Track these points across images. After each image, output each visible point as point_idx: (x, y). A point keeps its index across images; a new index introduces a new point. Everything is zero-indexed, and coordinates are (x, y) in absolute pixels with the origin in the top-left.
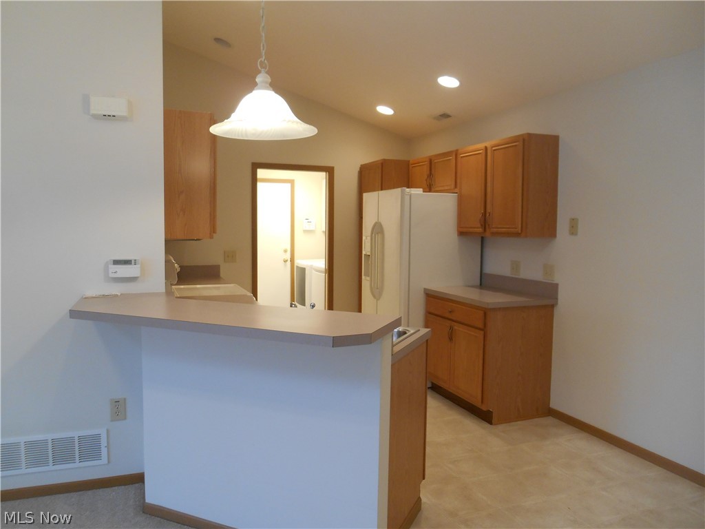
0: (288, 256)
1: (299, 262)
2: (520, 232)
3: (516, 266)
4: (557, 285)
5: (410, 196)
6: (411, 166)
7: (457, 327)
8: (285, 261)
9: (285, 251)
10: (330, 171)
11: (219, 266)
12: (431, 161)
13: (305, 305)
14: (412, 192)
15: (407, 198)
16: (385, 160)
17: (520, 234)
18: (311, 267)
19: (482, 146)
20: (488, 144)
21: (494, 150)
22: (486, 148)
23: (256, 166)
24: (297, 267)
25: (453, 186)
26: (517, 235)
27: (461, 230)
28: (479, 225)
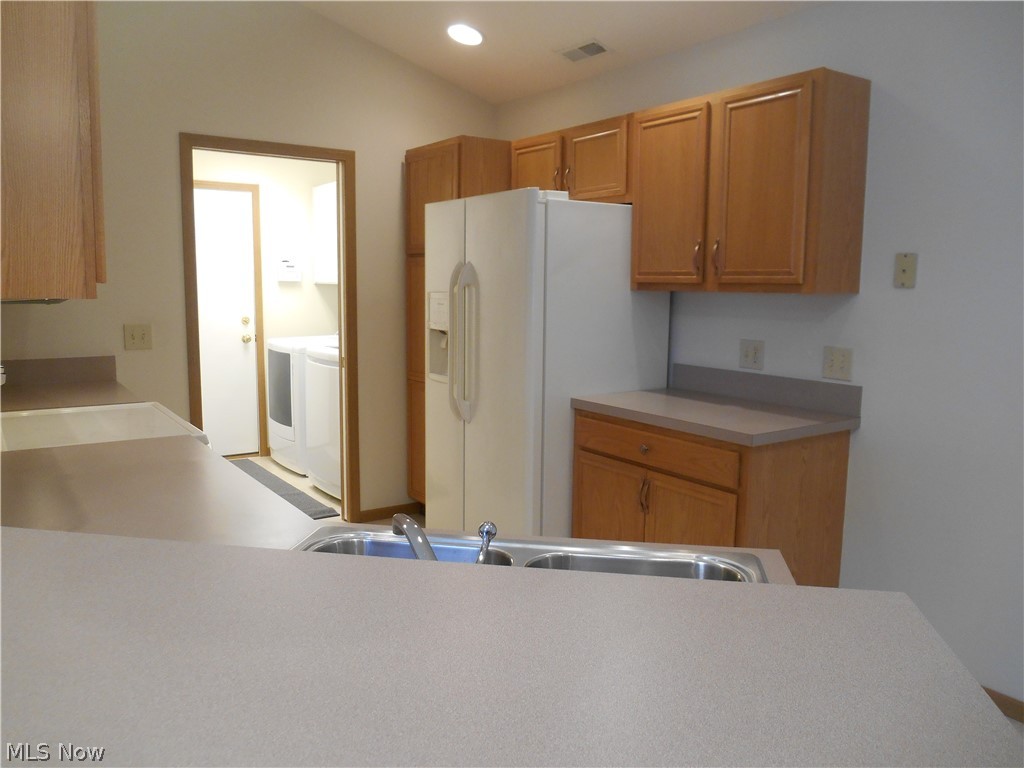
0: (251, 331)
1: (275, 342)
2: (801, 282)
3: (753, 350)
4: (859, 390)
5: (546, 205)
6: (514, 154)
7: (659, 481)
8: (246, 341)
9: (246, 322)
10: (346, 160)
11: (114, 357)
12: (563, 141)
13: (290, 424)
14: (550, 198)
15: (540, 209)
16: (464, 137)
17: (799, 285)
18: (302, 352)
19: (699, 101)
20: (715, 98)
21: (732, 109)
22: (709, 106)
23: (190, 142)
24: (270, 351)
25: (621, 188)
26: (793, 287)
27: (642, 278)
28: (692, 269)
